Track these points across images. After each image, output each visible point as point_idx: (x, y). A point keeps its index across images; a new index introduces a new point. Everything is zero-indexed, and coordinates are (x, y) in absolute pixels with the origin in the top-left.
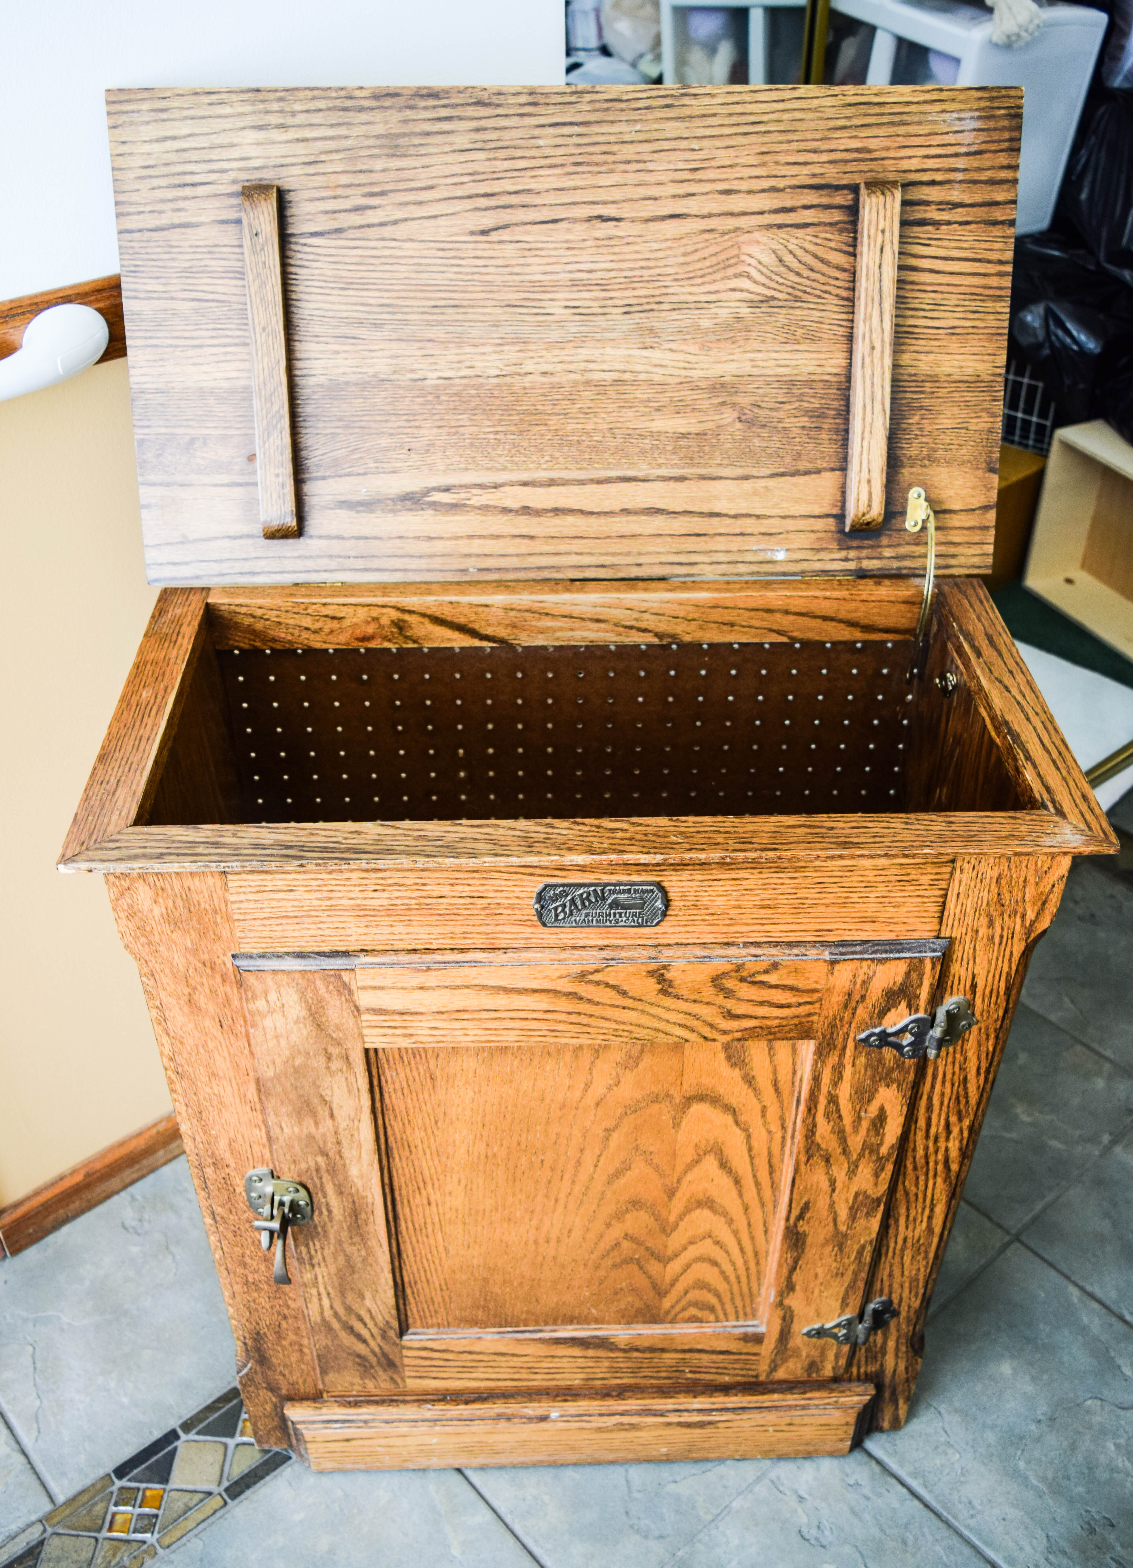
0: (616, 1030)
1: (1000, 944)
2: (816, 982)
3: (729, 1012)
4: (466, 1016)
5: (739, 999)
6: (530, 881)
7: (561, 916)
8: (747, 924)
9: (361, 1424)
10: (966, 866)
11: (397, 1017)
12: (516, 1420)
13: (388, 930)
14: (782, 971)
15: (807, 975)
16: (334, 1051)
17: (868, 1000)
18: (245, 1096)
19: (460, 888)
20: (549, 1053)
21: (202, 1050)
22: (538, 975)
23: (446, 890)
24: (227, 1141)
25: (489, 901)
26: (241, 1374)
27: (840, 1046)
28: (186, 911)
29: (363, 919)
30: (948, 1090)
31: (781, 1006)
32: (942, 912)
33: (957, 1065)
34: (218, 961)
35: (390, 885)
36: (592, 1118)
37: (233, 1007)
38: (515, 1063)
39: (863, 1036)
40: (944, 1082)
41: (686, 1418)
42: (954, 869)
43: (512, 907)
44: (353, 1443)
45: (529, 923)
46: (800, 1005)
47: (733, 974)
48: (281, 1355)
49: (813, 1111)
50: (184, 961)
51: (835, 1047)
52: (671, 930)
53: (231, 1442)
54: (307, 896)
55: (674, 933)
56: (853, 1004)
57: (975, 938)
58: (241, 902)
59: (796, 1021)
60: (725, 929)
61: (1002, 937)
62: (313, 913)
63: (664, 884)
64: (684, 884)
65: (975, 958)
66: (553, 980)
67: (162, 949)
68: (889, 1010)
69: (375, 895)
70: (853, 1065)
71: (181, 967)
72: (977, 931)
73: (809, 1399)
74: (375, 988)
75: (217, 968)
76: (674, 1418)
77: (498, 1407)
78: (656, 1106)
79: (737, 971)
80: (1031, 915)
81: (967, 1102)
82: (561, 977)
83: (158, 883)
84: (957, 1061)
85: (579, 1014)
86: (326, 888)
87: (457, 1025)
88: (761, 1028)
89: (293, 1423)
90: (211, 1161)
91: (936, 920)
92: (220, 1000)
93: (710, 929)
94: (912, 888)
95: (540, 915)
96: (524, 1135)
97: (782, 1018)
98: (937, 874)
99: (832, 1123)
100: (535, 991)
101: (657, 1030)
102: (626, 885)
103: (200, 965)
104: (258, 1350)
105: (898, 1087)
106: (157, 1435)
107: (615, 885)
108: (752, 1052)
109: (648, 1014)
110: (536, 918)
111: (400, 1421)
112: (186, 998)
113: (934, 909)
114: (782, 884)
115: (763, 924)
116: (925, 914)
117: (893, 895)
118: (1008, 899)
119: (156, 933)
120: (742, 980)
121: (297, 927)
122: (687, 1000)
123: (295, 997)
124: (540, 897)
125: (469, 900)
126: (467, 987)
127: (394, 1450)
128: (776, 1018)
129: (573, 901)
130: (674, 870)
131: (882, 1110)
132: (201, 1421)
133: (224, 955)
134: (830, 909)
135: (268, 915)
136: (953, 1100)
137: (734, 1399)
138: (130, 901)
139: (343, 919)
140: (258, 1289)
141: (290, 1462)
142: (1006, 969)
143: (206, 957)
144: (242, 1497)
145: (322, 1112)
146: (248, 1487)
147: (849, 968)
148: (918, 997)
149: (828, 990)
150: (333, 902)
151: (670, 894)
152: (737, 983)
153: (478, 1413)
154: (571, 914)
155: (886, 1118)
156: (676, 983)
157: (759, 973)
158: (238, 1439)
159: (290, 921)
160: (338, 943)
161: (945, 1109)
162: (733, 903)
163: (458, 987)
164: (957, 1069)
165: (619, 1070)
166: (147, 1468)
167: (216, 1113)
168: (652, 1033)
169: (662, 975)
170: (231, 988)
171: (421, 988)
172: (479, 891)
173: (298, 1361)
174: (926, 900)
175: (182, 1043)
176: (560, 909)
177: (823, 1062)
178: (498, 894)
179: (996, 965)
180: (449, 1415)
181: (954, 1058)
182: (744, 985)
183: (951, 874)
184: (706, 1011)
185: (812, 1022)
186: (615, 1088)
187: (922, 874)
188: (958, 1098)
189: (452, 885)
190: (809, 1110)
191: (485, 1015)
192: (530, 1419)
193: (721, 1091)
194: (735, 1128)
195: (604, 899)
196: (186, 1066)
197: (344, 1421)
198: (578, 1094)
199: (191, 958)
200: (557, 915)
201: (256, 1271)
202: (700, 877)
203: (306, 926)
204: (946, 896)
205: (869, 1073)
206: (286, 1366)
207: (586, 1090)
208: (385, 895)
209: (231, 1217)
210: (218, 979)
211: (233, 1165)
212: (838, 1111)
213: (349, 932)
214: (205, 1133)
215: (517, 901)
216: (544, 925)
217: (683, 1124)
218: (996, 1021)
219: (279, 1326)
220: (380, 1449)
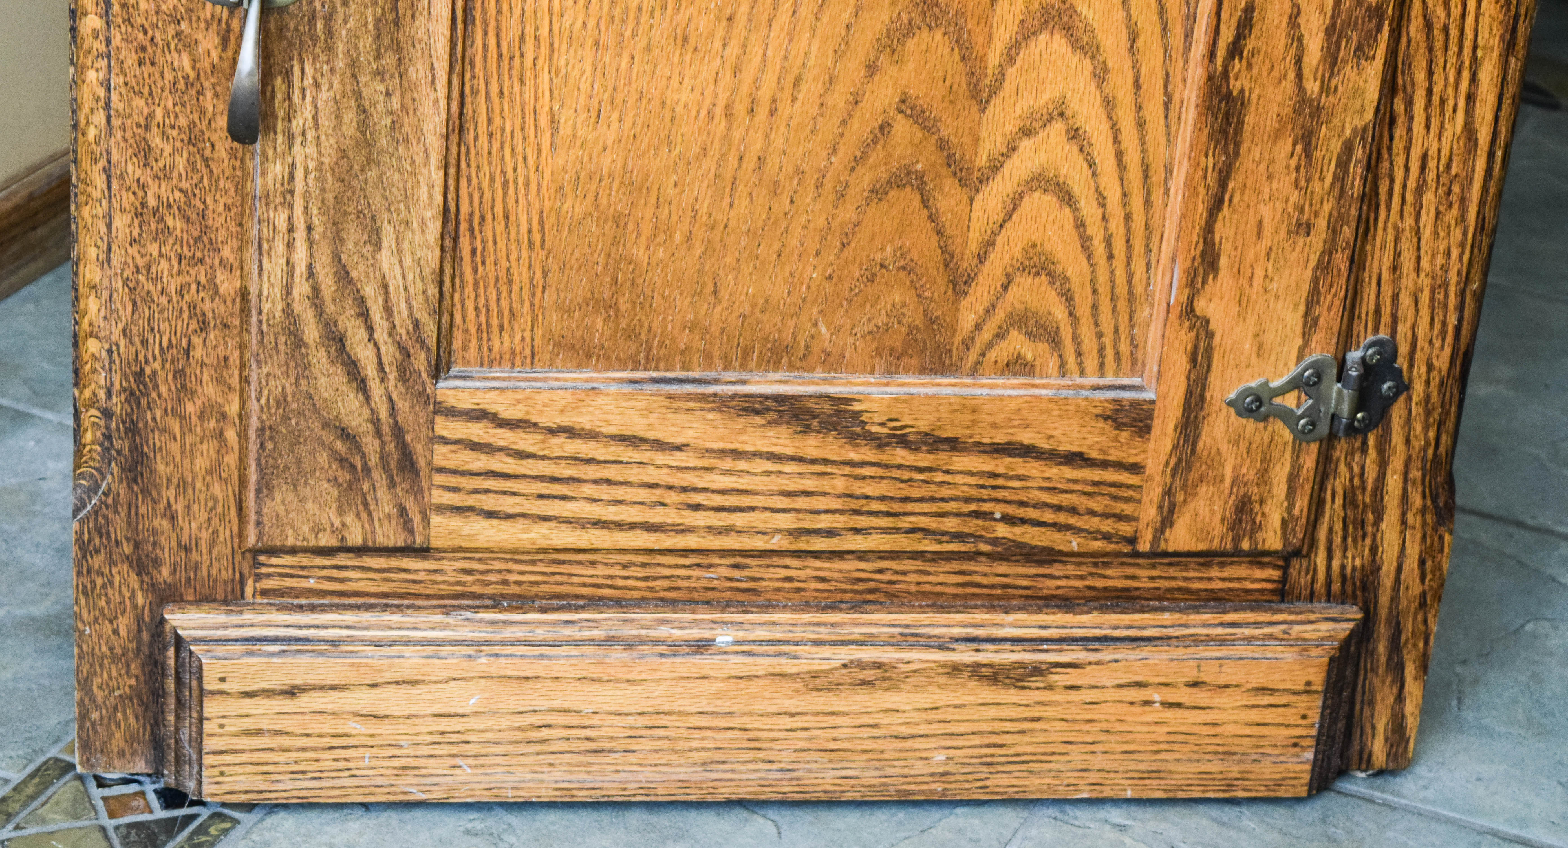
12: (647, 649)
26: (81, 515)
41: (989, 656)
48: (175, 448)
73: (1233, 625)
76: (965, 655)
89: (179, 642)
104: (132, 429)
127: (385, 729)
137: (1085, 618)
140: (162, 233)
173: (209, 472)
180: (508, 631)
192: (674, 648)
197: (289, 640)
201: (164, 175)
206: (183, 485)
219: (187, 352)
220: (354, 726)
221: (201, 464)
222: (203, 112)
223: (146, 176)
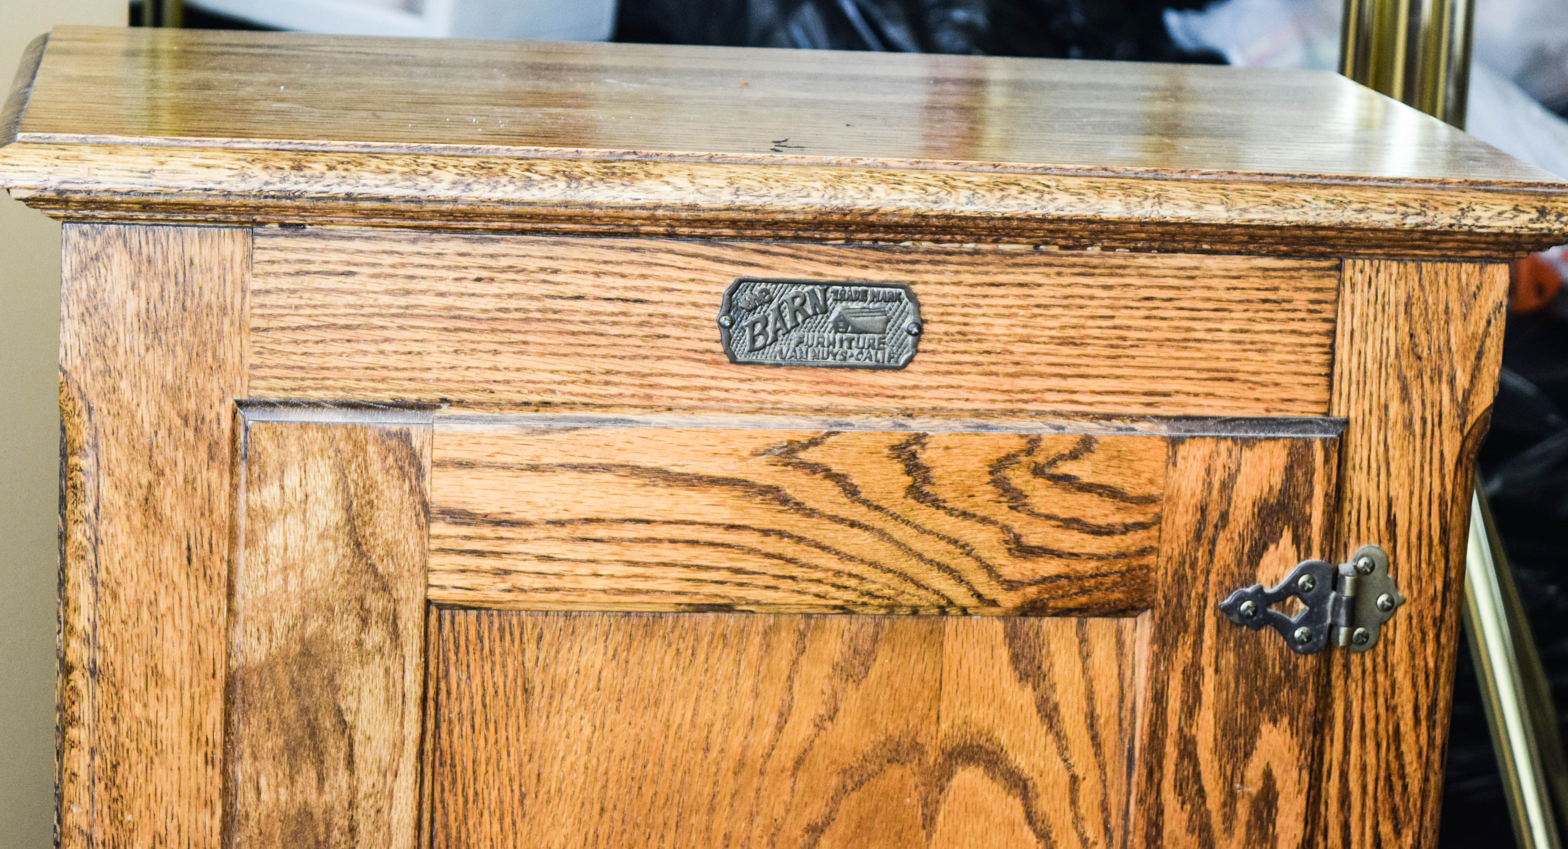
0: (838, 573)
1: (1423, 436)
2: (1151, 482)
3: (1017, 538)
4: (600, 532)
5: (1032, 514)
6: (716, 272)
7: (760, 341)
8: (1041, 375)
10: (1358, 277)
11: (487, 531)
13: (487, 360)
14: (1099, 456)
15: (1136, 465)
16: (376, 603)
17: (1231, 526)
18: (200, 726)
19: (608, 281)
20: (724, 636)
21: (145, 614)
22: (721, 448)
23: (585, 284)
24: (149, 840)
25: (651, 309)
27: (1193, 624)
28: (179, 306)
29: (453, 336)
30: (1371, 759)
31: (1098, 531)
32: (1331, 364)
33: (1381, 700)
34: (210, 416)
35: (503, 271)
36: (786, 798)
38: (668, 659)
39: (1227, 601)
40: (1363, 739)
42: (1341, 281)
43: (684, 323)
45: (708, 357)
46: (1127, 529)
47: (1023, 459)
49: (1156, 776)
50: (154, 411)
51: (1186, 626)
52: (926, 381)
54: (373, 285)
55: (930, 388)
56: (1209, 531)
57: (1384, 421)
58: (268, 292)
59: (1121, 565)
60: (1007, 384)
61: (1424, 420)
62: (377, 321)
63: (916, 289)
64: (947, 289)
65: (1388, 464)
66: (743, 459)
67: (124, 385)
68: (1265, 547)
69: (478, 288)
70: (1217, 671)
71: (146, 425)
72: (1386, 407)
74: (461, 465)
75: (205, 428)
78: (895, 772)
79: (1029, 452)
80: (1462, 380)
81: (1405, 787)
82: (755, 454)
83: (145, 249)
84: (1380, 690)
85: (781, 534)
86: (402, 272)
87: (584, 551)
88: (1067, 577)
91: (1323, 381)
92: (198, 501)
93: (985, 381)
94: (1283, 315)
95: (728, 341)
96: (670, 836)
97: (1100, 558)
98: (1318, 290)
99: (1188, 807)
100: (714, 481)
101: (904, 576)
102: (859, 285)
103: (178, 422)
105: (1291, 724)
107: (843, 284)
108: (1053, 647)
109: (891, 539)
110: (719, 347)
112: (140, 494)
113: (1318, 358)
114: (1092, 298)
115: (1064, 377)
116: (1305, 369)
117: (1257, 327)
118: (1426, 344)
119: (120, 350)
120: (1037, 471)
121: (347, 348)
122: (951, 512)
123: (329, 480)
124: (730, 306)
125: (620, 307)
126: (606, 468)
128: (1091, 557)
129: (779, 310)
130: (932, 262)
131: (1268, 776)
133: (222, 401)
134: (1167, 352)
135: (304, 321)
136: (1381, 783)
138: (92, 282)
139: (421, 335)
142: (1437, 490)
143: (191, 405)
145: (335, 753)
147: (1199, 454)
148: (1308, 521)
149: (1169, 499)
150: (411, 300)
151: (924, 309)
152: (1029, 476)
154: (775, 340)
155: (1276, 797)
156: (935, 473)
157: (1062, 457)
159: (337, 334)
160: (407, 385)
161: (1370, 803)
162: (1019, 331)
163: (592, 468)
164: (1382, 710)
165: (836, 681)
167: (142, 768)
168: (895, 582)
169: (914, 455)
170: (221, 475)
171: (534, 468)
172: (636, 289)
174: (1305, 340)
175: (115, 597)
176: (759, 327)
177: (1169, 659)
178: (666, 297)
179: (1422, 480)
181: (1375, 682)
182: (1040, 482)
183: (1338, 290)
184: (982, 536)
185: (1147, 567)
186: (828, 724)
187: (1297, 289)
188: (1388, 778)
189: (597, 274)
190: (1150, 773)
191: (630, 531)
193: (1004, 739)
194: (1026, 828)
195: (825, 311)
196: (112, 652)
198: (767, 735)
199: (167, 407)
200: (753, 340)
202: (969, 278)
203: (362, 346)
204: (1332, 333)
205: (1242, 689)
207: (780, 729)
208: (493, 289)
210: (203, 454)
212: (1197, 776)
213: (428, 361)
214: (113, 819)
215: (694, 312)
216: (733, 361)
217: (940, 818)
218: (1434, 599)
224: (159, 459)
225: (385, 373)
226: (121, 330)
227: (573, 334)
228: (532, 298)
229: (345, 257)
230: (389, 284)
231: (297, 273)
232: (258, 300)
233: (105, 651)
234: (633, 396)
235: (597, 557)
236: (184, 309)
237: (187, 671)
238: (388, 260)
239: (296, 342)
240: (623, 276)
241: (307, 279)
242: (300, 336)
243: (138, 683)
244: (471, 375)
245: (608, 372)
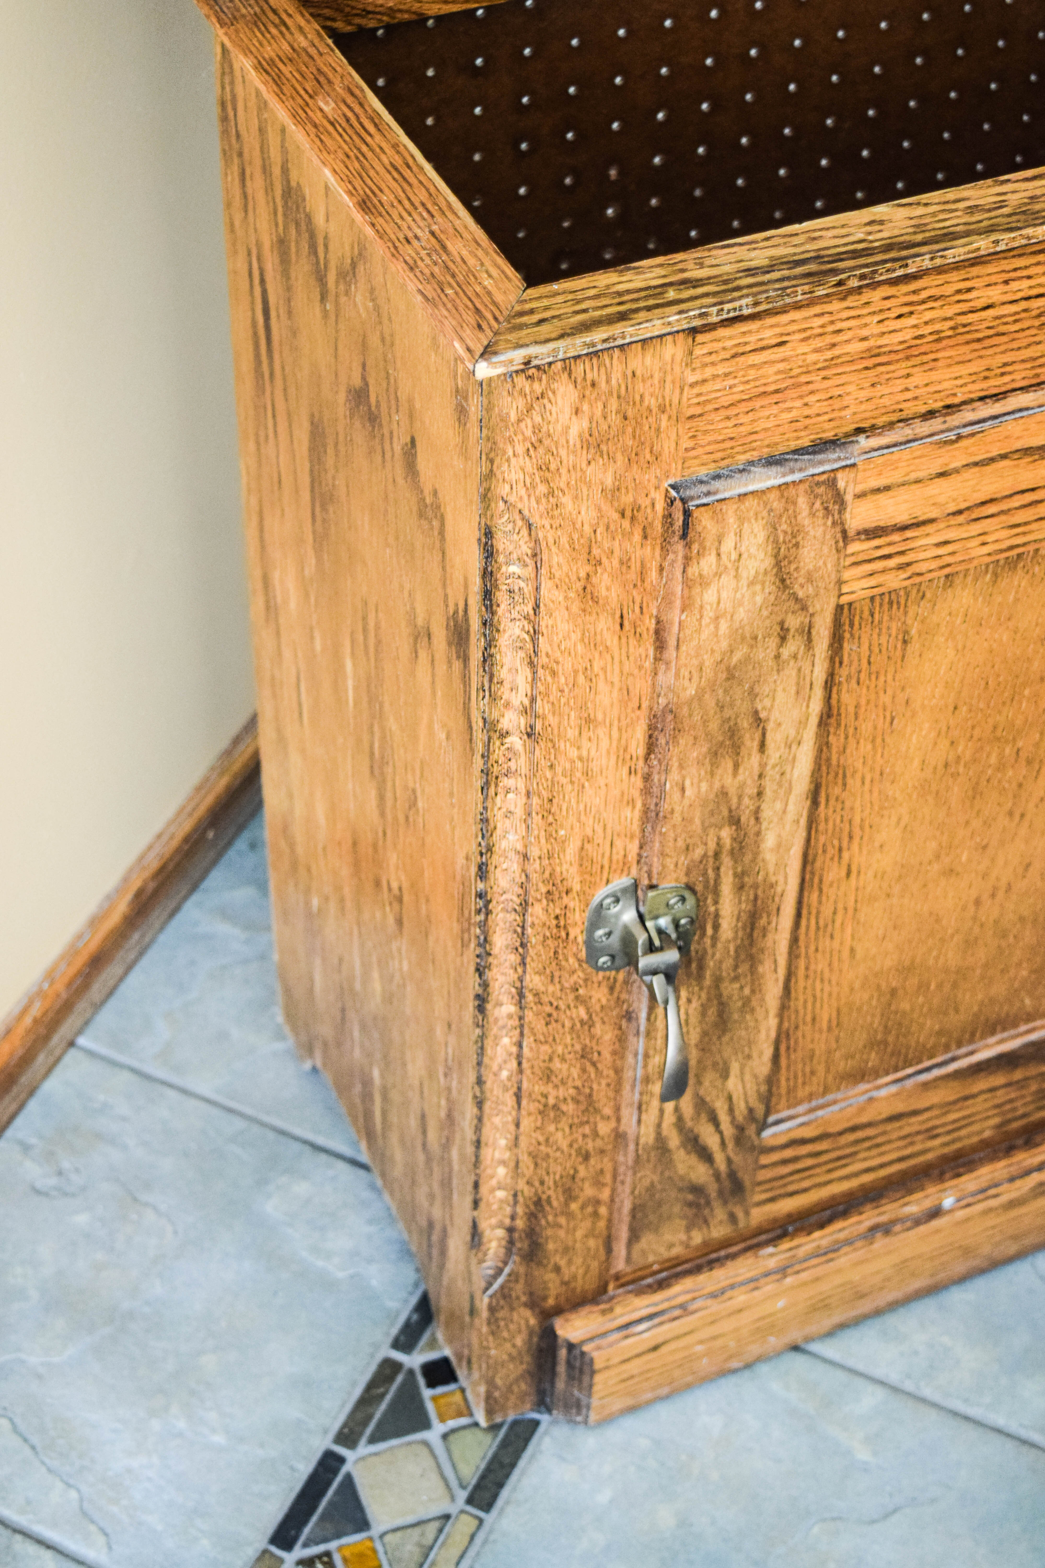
9: (677, 1312)
11: (896, 537)
12: (898, 1228)
13: (901, 384)
16: (794, 622)
18: (625, 750)
19: (1017, 285)
21: (581, 679)
23: (995, 294)
24: (578, 843)
26: (490, 1292)
28: (620, 419)
29: (872, 373)
34: (644, 502)
35: (923, 302)
37: (647, 584)
44: (664, 1350)
48: (562, 1232)
50: (593, 514)
53: (433, 1435)
54: (804, 348)
58: (705, 381)
62: (803, 379)
67: (566, 500)
69: (899, 324)
71: (586, 527)
74: (878, 490)
75: (640, 516)
77: (869, 1217)
83: (589, 376)
86: (830, 329)
87: (977, 528)
89: (571, 1347)
90: (544, 890)
92: (631, 576)
103: (616, 516)
104: (532, 1234)
106: (305, 1469)
111: (732, 1287)
112: (579, 586)
119: (563, 471)
121: (775, 410)
123: (761, 536)
125: (1024, 305)
126: (1004, 457)
127: (719, 1343)
132: (365, 1423)
133: (657, 487)
135: (737, 397)
138: (538, 419)
139: (843, 379)
140: (559, 1117)
141: (541, 1429)
143: (629, 499)
144: (500, 1502)
145: (751, 743)
146: (501, 1485)
150: (837, 351)
153: (842, 1236)
158: (438, 1428)
159: (765, 401)
160: (827, 426)
163: (992, 460)
166: (322, 1518)
167: (574, 794)
170: (653, 549)
171: (942, 475)
172: (1040, 285)
173: (586, 1236)
175: (554, 673)
180: (801, 1252)
189: (1006, 282)
191: (1017, 501)
192: (916, 1221)
196: (550, 717)
197: (650, 1317)
199: (606, 507)
201: (562, 1083)
203: (788, 404)
206: (565, 1251)
208: (912, 321)
209: (551, 988)
210: (637, 537)
211: (577, 887)
213: (846, 402)
214: (548, 837)
219: (573, 1178)
220: (699, 1348)
221: (579, 1234)
222: (592, 1037)
223: (549, 1089)
224: (596, 552)
225: (808, 421)
226: (563, 452)
227: (979, 340)
228: (946, 319)
229: (778, 330)
230: (818, 343)
231: (734, 356)
232: (696, 390)
233: (544, 718)
234: (1024, 378)
235: (986, 530)
236: (625, 418)
237: (616, 712)
238: (819, 321)
239: (728, 418)
240: (1029, 277)
241: (741, 359)
242: (732, 412)
243: (571, 733)
244: (886, 401)
245: (1005, 365)
